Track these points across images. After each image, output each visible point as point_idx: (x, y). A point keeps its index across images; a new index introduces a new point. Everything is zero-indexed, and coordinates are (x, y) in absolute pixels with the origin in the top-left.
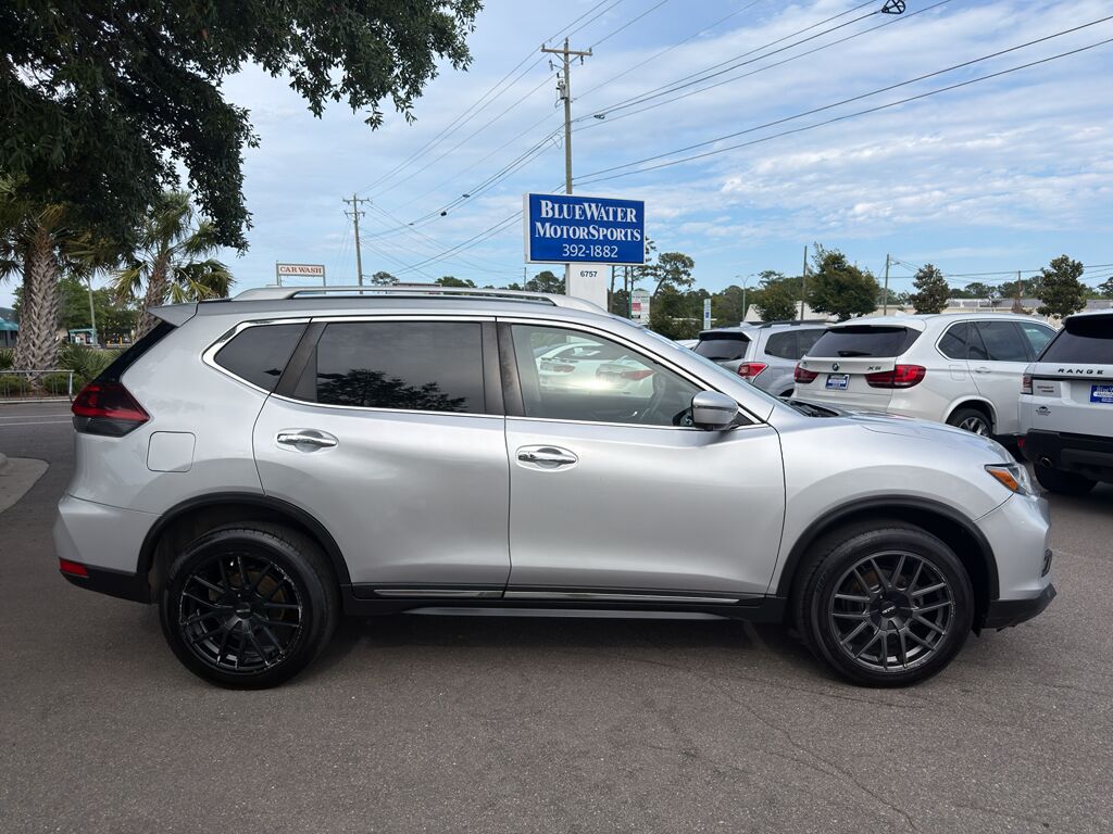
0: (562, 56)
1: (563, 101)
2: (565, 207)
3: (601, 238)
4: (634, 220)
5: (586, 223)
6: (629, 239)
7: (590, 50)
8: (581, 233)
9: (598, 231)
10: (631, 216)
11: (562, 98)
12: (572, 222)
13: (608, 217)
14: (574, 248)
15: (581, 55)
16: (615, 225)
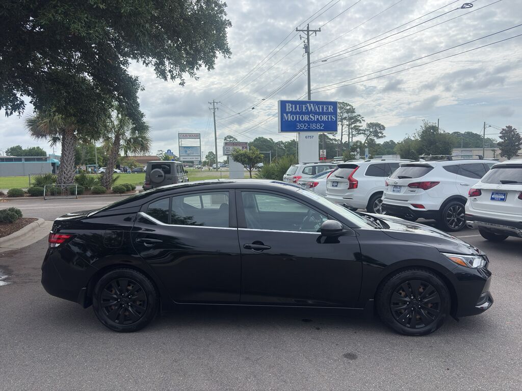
0: (306, 32)
1: (306, 54)
2: (298, 106)
3: (316, 120)
4: (332, 111)
5: (308, 113)
6: (330, 120)
7: (320, 29)
8: (306, 118)
9: (314, 117)
10: (331, 109)
11: (306, 52)
12: (302, 113)
13: (319, 110)
14: (302, 125)
15: (315, 31)
16: (323, 113)
